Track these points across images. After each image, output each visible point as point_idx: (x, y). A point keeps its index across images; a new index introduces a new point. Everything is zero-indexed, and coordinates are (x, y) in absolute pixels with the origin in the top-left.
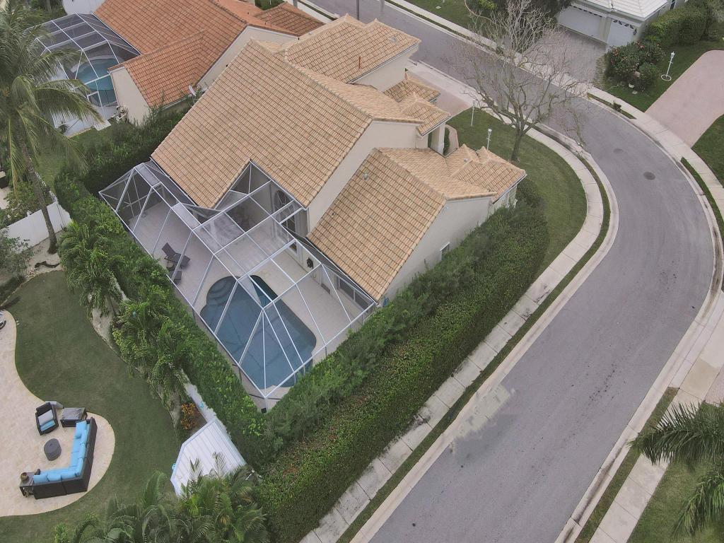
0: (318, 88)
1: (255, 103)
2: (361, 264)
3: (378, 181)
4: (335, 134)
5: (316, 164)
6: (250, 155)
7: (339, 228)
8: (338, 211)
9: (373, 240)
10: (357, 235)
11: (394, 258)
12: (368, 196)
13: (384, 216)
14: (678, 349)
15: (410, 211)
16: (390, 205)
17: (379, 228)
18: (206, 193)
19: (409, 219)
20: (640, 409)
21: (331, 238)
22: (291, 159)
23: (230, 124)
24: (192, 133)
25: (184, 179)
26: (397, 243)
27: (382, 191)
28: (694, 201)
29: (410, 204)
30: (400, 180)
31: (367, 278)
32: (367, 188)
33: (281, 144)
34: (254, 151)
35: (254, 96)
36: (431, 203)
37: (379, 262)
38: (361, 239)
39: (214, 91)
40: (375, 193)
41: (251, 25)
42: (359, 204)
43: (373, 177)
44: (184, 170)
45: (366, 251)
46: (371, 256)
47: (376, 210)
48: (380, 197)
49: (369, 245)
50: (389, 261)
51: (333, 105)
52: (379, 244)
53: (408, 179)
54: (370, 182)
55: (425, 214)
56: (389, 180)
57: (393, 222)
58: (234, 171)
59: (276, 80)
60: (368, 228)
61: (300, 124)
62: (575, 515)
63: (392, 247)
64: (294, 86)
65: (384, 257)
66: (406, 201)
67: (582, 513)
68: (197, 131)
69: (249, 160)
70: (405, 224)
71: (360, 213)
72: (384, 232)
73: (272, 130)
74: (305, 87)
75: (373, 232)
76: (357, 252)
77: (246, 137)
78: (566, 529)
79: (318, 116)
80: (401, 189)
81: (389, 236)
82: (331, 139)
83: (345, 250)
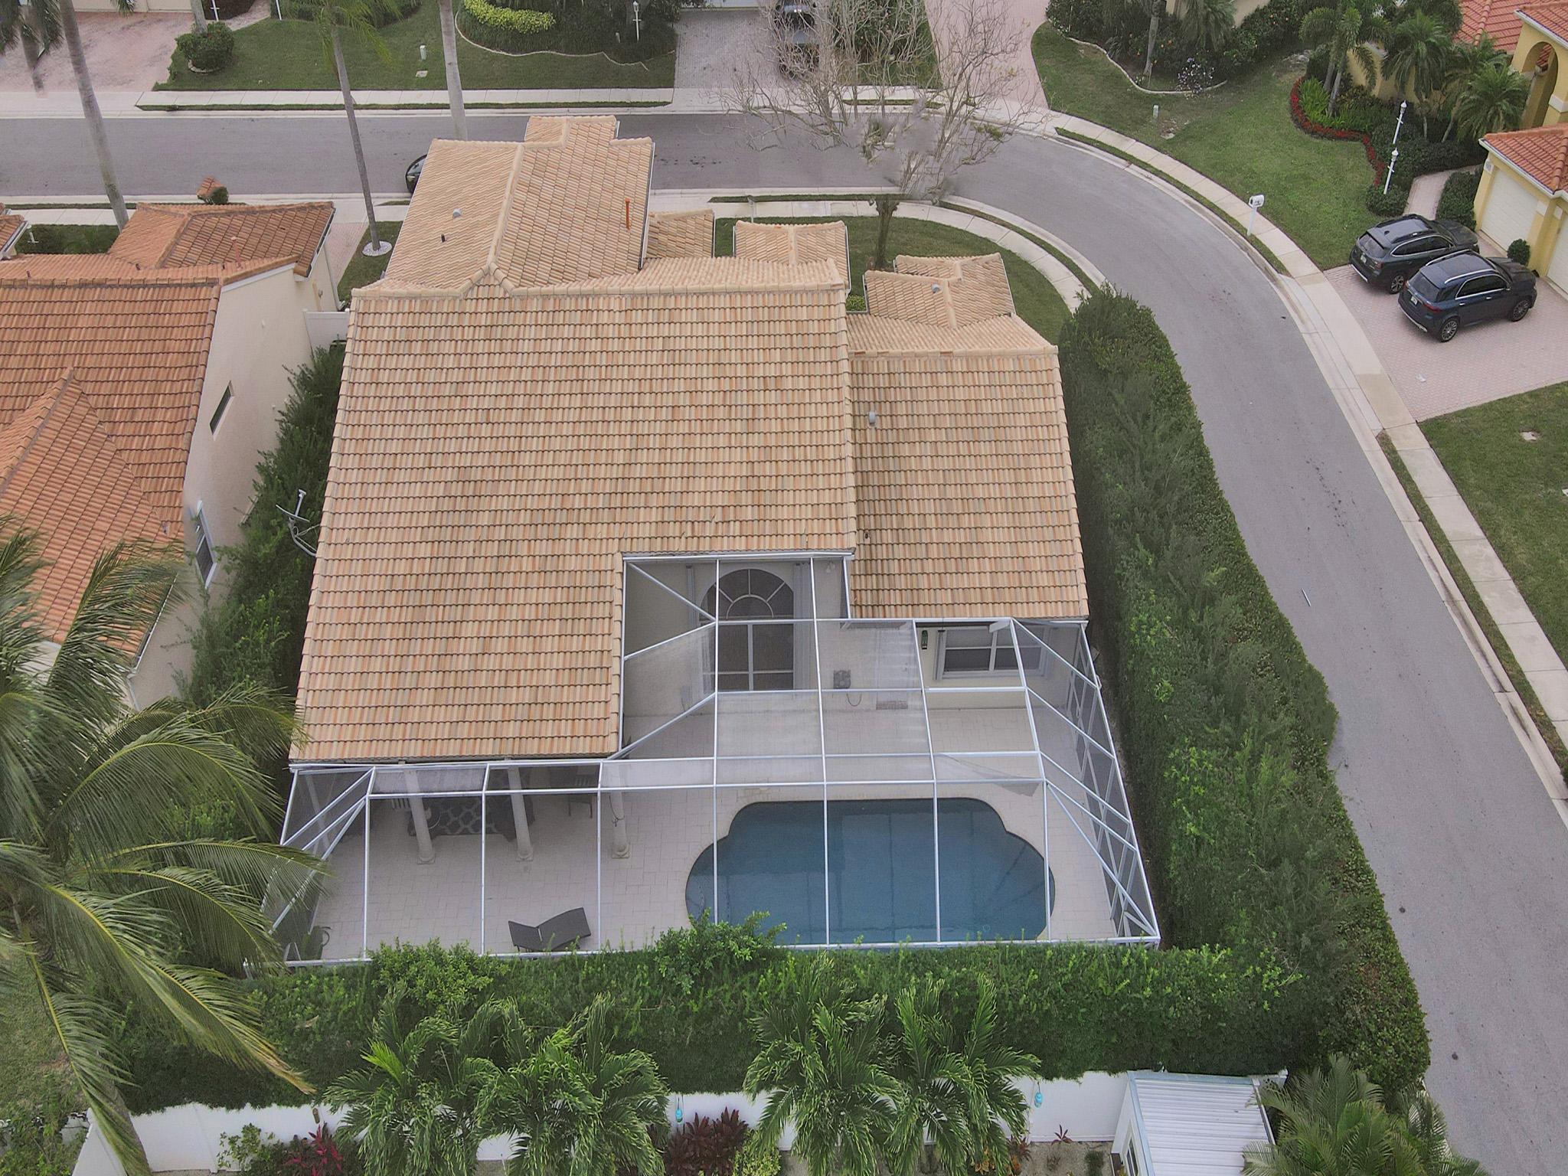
0: (656, 303)
1: (511, 430)
2: (1002, 580)
3: (902, 409)
4: (787, 370)
5: (799, 453)
6: (614, 546)
7: (899, 552)
8: (871, 523)
9: (987, 521)
10: (947, 536)
11: (1053, 519)
12: (906, 450)
13: (969, 463)
14: (1331, 385)
15: (1008, 420)
16: (966, 435)
17: (980, 492)
18: (569, 712)
19: (1019, 434)
20: (1387, 491)
21: (901, 582)
22: (729, 485)
23: (485, 519)
24: (380, 616)
25: (463, 730)
26: (1035, 491)
27: (928, 422)
28: (1131, 179)
29: (999, 407)
30: (943, 379)
31: (1034, 595)
32: (892, 437)
33: (675, 471)
34: (616, 530)
35: (494, 416)
36: (1032, 379)
37: (1033, 549)
38: (961, 536)
39: (353, 476)
40: (914, 436)
41: (228, 282)
42: (901, 479)
43: (886, 409)
44: (441, 714)
45: (991, 551)
46: (1008, 551)
47: (947, 464)
48: (932, 436)
49: (988, 536)
50: (1048, 534)
51: (729, 315)
52: (1005, 521)
53: (958, 366)
54: (886, 423)
55: (1040, 406)
56: (922, 394)
57: (994, 463)
58: (601, 610)
59: (526, 346)
60: (957, 507)
61: (683, 399)
62: (1494, 688)
63: (1031, 505)
64: (588, 332)
65: (1033, 534)
66: (986, 407)
67: (1494, 675)
68: (391, 599)
69: (618, 557)
70: (1018, 448)
71: (915, 493)
72: (994, 491)
73: (620, 457)
74: (619, 318)
75: (972, 506)
76: (974, 565)
77: (561, 517)
78: (1508, 712)
79: (713, 357)
80: (960, 394)
81: (1009, 492)
82: (788, 383)
83: (950, 581)
